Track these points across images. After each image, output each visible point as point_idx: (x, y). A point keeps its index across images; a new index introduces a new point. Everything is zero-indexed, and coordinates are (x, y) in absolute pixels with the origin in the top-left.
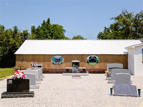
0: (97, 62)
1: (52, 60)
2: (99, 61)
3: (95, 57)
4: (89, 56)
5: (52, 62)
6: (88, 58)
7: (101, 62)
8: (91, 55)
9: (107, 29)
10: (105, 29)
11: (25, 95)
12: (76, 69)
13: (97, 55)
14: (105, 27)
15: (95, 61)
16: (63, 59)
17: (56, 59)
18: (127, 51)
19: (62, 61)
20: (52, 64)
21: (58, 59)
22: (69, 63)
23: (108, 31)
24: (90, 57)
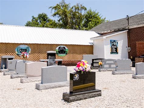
0: (66, 53)
1: (16, 50)
2: (68, 52)
3: (65, 48)
4: (58, 46)
5: (17, 52)
6: (57, 48)
7: (70, 53)
8: (61, 45)
9: (35, 18)
10: (33, 18)
11: (94, 94)
12: (52, 61)
13: (66, 45)
14: (33, 16)
15: (64, 52)
16: (30, 50)
17: (22, 50)
18: (92, 41)
19: (28, 51)
20: (17, 56)
21: (24, 50)
22: (37, 55)
23: (37, 21)
24: (59, 48)
